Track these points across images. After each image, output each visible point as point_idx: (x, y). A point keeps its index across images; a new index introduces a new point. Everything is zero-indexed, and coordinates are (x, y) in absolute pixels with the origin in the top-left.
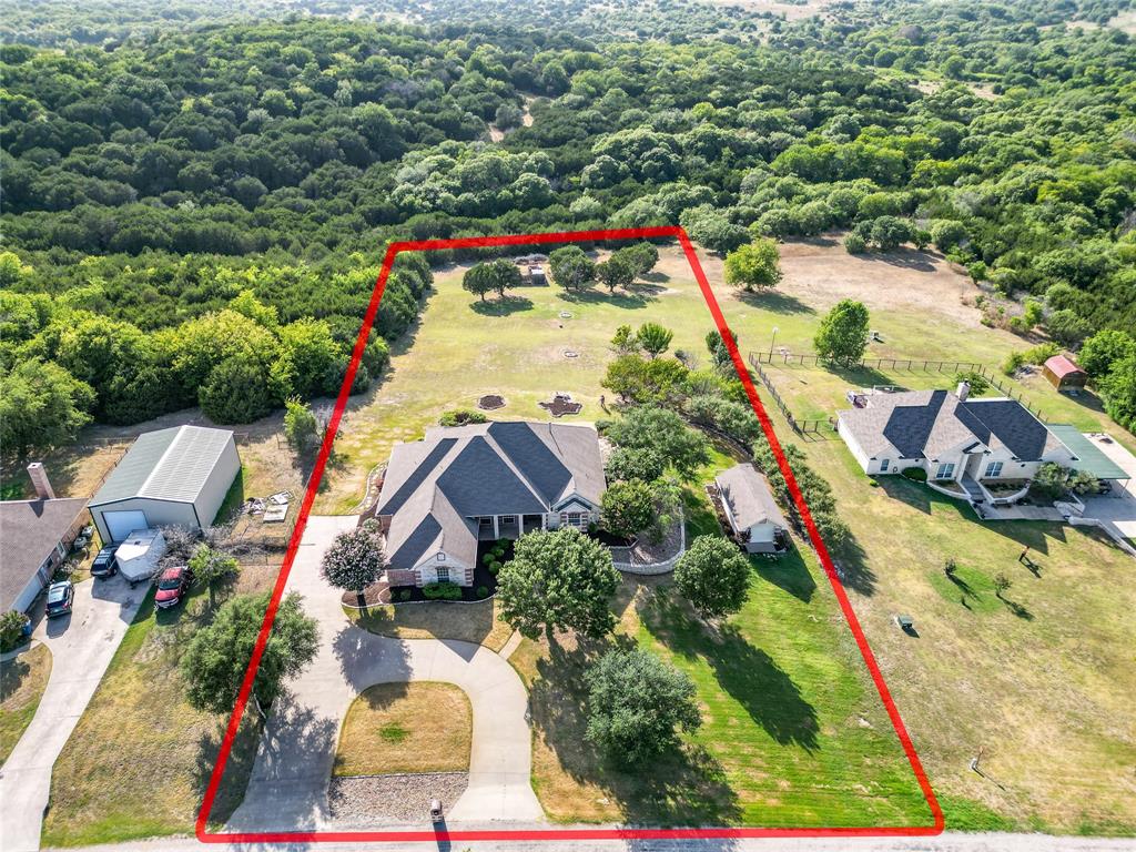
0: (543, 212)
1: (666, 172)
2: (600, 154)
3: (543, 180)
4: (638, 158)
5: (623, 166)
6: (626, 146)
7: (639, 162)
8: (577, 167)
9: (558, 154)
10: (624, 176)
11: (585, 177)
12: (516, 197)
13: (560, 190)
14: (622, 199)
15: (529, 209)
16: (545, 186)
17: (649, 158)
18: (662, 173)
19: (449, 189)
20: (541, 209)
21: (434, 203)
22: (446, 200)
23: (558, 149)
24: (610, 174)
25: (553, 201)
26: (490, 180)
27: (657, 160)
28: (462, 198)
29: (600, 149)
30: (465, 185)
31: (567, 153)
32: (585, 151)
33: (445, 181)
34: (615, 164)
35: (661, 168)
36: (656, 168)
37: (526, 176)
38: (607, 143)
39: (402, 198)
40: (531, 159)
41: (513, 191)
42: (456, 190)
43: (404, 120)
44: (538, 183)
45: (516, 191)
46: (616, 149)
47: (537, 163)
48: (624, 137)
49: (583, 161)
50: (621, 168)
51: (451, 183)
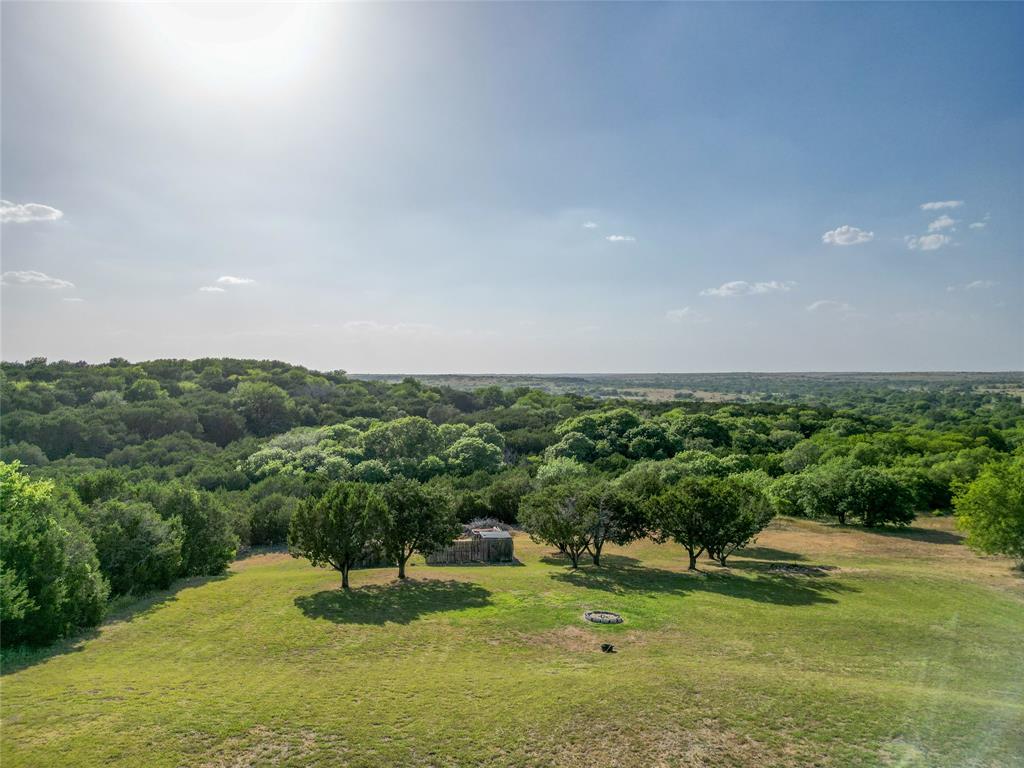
1: (665, 450)
2: (567, 432)
3: (492, 446)
4: (621, 436)
5: (601, 444)
6: (602, 424)
7: (624, 441)
8: (536, 448)
10: (605, 454)
12: (450, 466)
17: (636, 435)
18: (660, 452)
22: (336, 466)
24: (584, 453)
26: (410, 447)
27: (649, 437)
28: (361, 466)
29: (565, 429)
30: (369, 454)
31: (521, 435)
32: (544, 434)
33: (339, 448)
34: (590, 442)
35: (657, 446)
36: (649, 445)
37: (464, 441)
38: (575, 422)
39: (260, 466)
40: (472, 430)
41: (445, 459)
42: (354, 459)
43: (306, 407)
44: (484, 449)
45: (450, 460)
46: (588, 427)
47: (480, 435)
48: (596, 416)
49: (543, 442)
50: (599, 446)
51: (349, 450)
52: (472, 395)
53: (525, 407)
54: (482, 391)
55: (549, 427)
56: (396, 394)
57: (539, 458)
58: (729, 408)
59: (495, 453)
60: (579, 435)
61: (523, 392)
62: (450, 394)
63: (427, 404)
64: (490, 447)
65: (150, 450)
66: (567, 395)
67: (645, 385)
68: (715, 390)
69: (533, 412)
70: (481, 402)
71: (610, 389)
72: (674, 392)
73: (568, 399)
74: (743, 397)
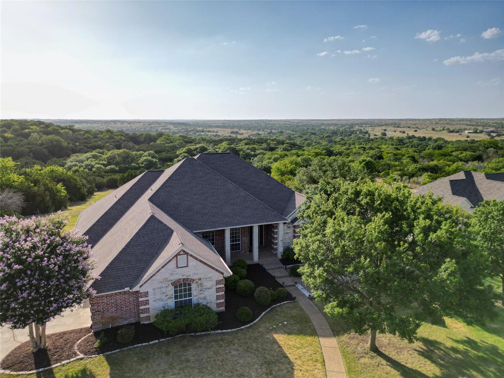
28: (108, 168)
30: (109, 164)
31: (164, 155)
32: (172, 154)
33: (97, 162)
37: (144, 158)
38: (184, 150)
40: (146, 154)
41: (138, 164)
42: (105, 165)
43: (71, 144)
44: (152, 161)
45: (140, 165)
46: (190, 152)
47: (149, 156)
48: (192, 147)
51: (101, 162)
52: (138, 137)
53: (163, 142)
54: (142, 135)
55: (174, 151)
56: (105, 137)
57: (171, 163)
58: (245, 141)
59: (156, 162)
60: (186, 154)
61: (161, 135)
62: (127, 136)
63: (120, 142)
64: (154, 160)
66: (180, 136)
67: (218, 127)
68: (249, 129)
69: (167, 145)
70: (142, 140)
71: (201, 129)
72: (230, 130)
73: (181, 138)
74: (260, 133)
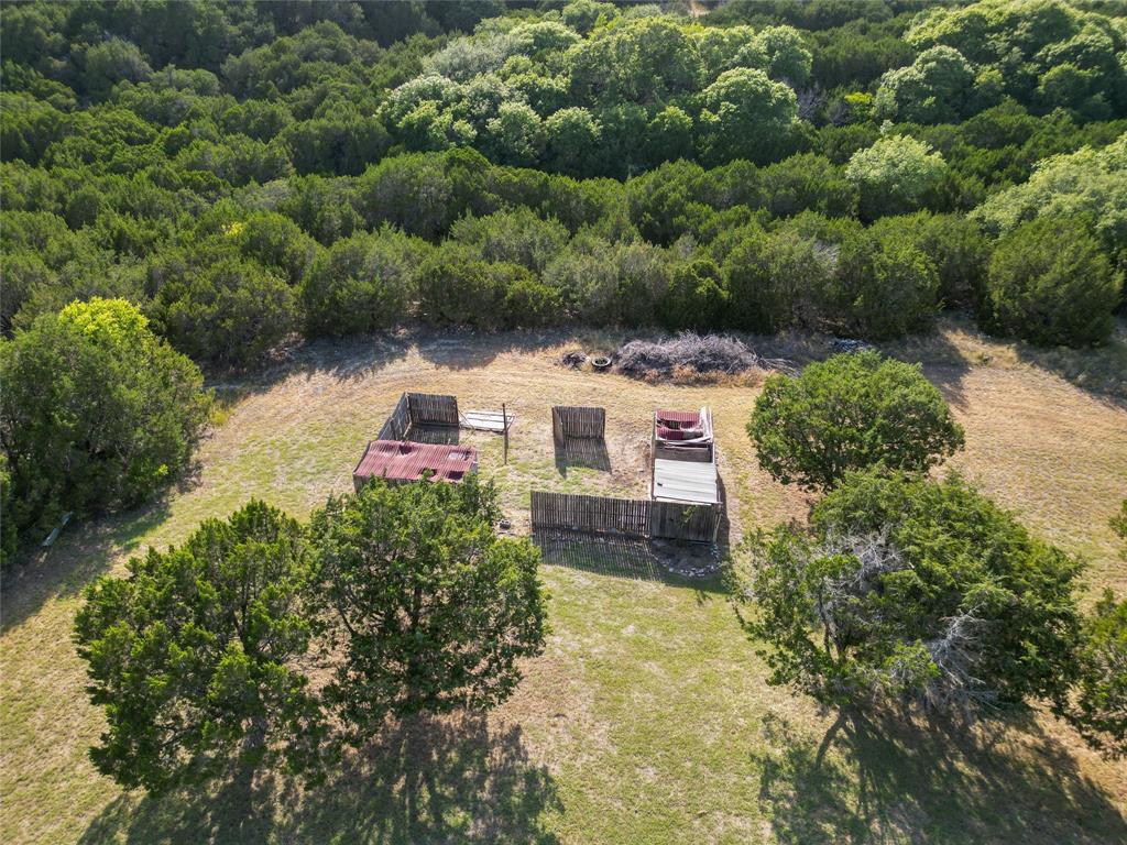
0: (765, 174)
1: (1107, 98)
2: (929, 44)
3: (781, 89)
4: (1028, 58)
5: (988, 74)
6: (998, 29)
7: (1031, 68)
8: (866, 73)
9: (824, 43)
10: (990, 98)
11: (885, 95)
12: (701, 128)
13: (819, 122)
14: (999, 154)
15: (725, 162)
16: (784, 102)
17: (1060, 58)
18: (1099, 96)
19: (535, 96)
20: (762, 163)
21: (481, 128)
22: (515, 122)
23: (825, 34)
24: (949, 90)
25: (799, 144)
26: (644, 81)
27: (1084, 66)
29: (926, 35)
34: (968, 68)
35: (1095, 85)
36: (1080, 81)
39: (409, 108)
49: (881, 59)
50: (982, 79)
65: (278, 58)
